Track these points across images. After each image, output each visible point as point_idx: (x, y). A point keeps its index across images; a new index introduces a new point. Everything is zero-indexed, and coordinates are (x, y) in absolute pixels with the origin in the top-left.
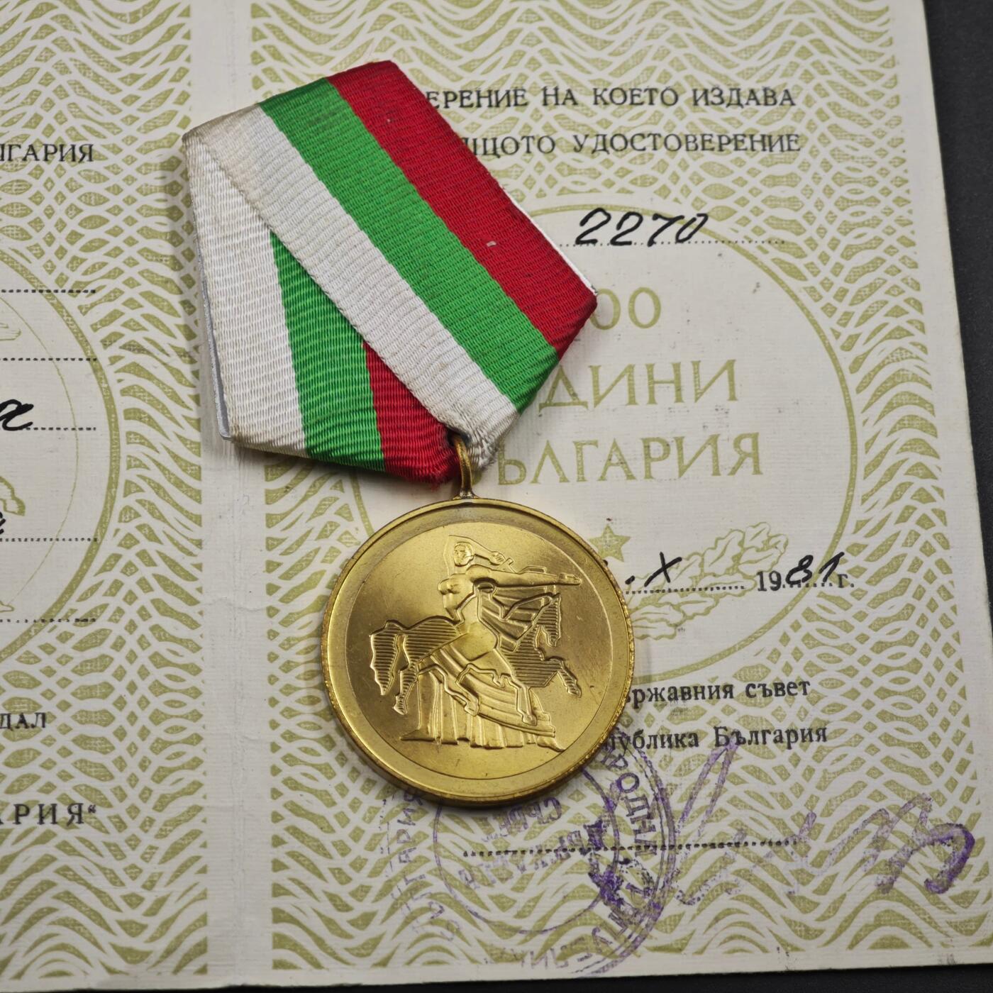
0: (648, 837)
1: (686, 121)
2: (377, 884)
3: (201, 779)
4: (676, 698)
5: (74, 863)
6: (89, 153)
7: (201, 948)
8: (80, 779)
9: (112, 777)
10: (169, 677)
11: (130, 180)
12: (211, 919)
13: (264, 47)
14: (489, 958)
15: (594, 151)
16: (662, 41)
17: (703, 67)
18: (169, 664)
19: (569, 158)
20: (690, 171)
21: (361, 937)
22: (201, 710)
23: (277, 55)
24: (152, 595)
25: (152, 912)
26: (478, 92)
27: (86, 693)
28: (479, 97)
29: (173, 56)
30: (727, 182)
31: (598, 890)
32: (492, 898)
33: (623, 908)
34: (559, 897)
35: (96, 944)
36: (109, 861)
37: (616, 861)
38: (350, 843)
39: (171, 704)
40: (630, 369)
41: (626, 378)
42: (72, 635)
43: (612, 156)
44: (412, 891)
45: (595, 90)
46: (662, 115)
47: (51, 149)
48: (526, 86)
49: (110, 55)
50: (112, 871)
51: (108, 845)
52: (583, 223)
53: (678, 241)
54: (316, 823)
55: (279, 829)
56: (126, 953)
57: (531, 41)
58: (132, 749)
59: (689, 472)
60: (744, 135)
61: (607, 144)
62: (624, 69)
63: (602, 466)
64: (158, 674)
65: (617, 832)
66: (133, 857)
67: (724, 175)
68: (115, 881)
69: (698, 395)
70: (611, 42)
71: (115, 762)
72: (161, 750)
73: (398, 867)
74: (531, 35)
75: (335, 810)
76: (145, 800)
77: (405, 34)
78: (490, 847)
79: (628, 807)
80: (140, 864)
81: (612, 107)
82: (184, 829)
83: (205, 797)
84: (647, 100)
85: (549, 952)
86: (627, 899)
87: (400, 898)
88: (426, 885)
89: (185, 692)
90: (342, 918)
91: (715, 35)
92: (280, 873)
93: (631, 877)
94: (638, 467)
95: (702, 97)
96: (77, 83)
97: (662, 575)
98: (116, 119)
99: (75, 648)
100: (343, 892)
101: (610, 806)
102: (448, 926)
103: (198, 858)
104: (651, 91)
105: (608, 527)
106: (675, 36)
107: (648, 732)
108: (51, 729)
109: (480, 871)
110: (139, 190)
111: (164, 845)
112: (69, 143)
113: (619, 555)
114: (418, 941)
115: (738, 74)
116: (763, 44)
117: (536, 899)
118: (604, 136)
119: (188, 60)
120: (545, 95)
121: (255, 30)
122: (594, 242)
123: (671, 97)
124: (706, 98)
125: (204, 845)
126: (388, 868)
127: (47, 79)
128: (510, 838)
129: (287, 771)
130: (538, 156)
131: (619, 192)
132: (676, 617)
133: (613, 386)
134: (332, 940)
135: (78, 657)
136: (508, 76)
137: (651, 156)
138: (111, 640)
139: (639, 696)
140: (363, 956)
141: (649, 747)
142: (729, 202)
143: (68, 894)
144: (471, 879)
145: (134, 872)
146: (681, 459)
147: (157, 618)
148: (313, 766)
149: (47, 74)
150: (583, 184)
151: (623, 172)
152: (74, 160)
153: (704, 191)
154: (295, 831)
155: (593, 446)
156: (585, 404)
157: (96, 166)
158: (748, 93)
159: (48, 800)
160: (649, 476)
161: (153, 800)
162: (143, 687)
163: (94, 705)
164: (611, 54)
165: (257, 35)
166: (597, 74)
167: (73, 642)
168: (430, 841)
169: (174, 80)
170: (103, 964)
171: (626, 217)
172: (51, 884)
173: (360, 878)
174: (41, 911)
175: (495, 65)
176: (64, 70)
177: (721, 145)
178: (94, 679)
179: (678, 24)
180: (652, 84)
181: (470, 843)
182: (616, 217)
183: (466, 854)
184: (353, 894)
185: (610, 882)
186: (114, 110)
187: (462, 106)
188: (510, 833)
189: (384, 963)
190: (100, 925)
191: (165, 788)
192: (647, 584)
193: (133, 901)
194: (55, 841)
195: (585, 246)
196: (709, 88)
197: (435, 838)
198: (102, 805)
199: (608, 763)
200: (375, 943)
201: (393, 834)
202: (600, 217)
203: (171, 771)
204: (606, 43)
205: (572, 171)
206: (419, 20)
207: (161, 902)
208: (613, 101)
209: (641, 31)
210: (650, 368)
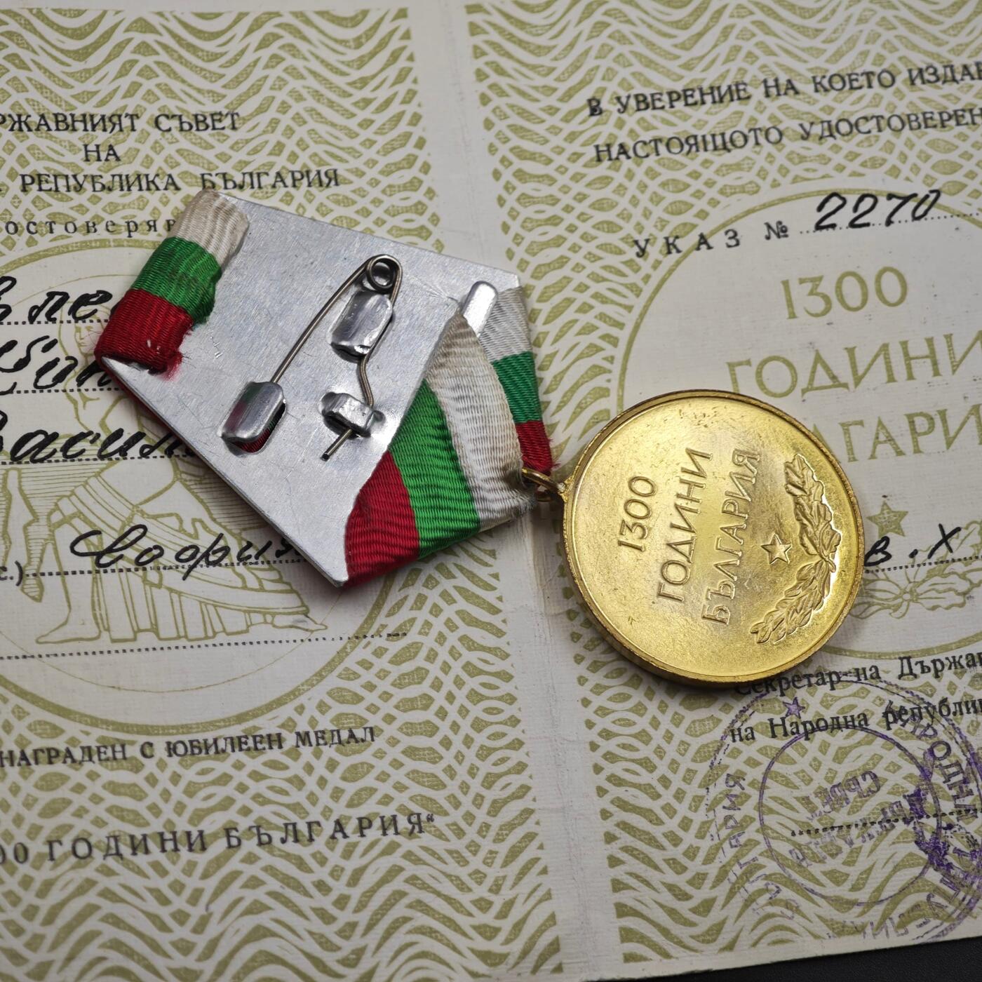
0: (968, 801)
1: (906, 101)
2: (713, 870)
3: (528, 782)
4: (974, 665)
5: (422, 871)
6: (334, 178)
7: (554, 947)
8: (416, 789)
9: (444, 786)
10: (484, 685)
11: (377, 202)
12: (559, 917)
13: (487, 64)
14: (831, 932)
15: (821, 138)
16: (871, 26)
17: (914, 47)
18: (481, 672)
19: (797, 146)
20: (916, 149)
21: (704, 923)
22: (518, 715)
23: (501, 71)
24: (456, 607)
25: (503, 915)
26: (701, 90)
27: (408, 705)
28: (702, 94)
29: (400, 78)
30: (954, 156)
31: (926, 857)
32: (825, 873)
33: (953, 872)
34: (890, 867)
35: (455, 949)
36: (453, 867)
37: (939, 827)
38: (681, 833)
39: (489, 711)
40: (885, 347)
41: (882, 357)
42: (386, 650)
43: (839, 141)
44: (747, 875)
45: (814, 78)
46: (882, 98)
47: (298, 176)
48: (747, 80)
49: (340, 81)
50: (458, 878)
51: (450, 852)
52: (820, 208)
53: (915, 218)
54: (645, 817)
55: (609, 826)
56: (485, 956)
57: (746, 35)
58: (459, 757)
59: (956, 443)
60: (963, 110)
61: (832, 130)
62: (839, 55)
63: (870, 444)
64: (473, 683)
65: (936, 799)
66: (476, 862)
67: (949, 151)
68: (463, 887)
69: (955, 367)
70: (822, 31)
71: (444, 771)
72: (487, 756)
73: (730, 852)
74: (744, 30)
75: (661, 802)
76: (479, 806)
77: (623, 39)
78: (816, 824)
79: (944, 774)
80: (483, 868)
81: (833, 93)
82: (519, 833)
83: (534, 800)
84: (865, 83)
85: (888, 922)
86: (955, 863)
87: (736, 882)
88: (761, 867)
89: (500, 699)
90: (684, 907)
91: (921, 15)
92: (618, 868)
93: (956, 843)
94: (905, 442)
95: (918, 76)
96: (313, 109)
97: (944, 547)
98: (355, 143)
99: (391, 662)
100: (681, 881)
101: (926, 775)
102: (787, 905)
103: (537, 860)
104: (868, 75)
105: (885, 504)
106: (883, 19)
107: (952, 700)
108: (380, 742)
109: (809, 849)
110: (387, 211)
111: (503, 849)
112: (314, 168)
113: (900, 531)
114: (760, 922)
115: (949, 51)
116: (968, 20)
117: (869, 871)
118: (829, 122)
119: (415, 81)
120: (767, 87)
121: (476, 48)
122: (833, 226)
123: (887, 79)
124: (922, 78)
125: (541, 847)
126: (720, 854)
127: (284, 107)
128: (833, 814)
129: (610, 768)
130: (767, 148)
131: (851, 175)
132: (963, 586)
133: (870, 365)
134: (677, 929)
135: (396, 671)
136: (728, 71)
137: (877, 138)
138: (423, 653)
139: (939, 666)
140: (709, 942)
141: (955, 714)
142: (959, 176)
143: (419, 902)
144: (802, 857)
145: (479, 876)
146: (946, 431)
147: (464, 629)
148: (633, 761)
149: (283, 102)
150: (815, 170)
151: (852, 156)
152: (321, 185)
153: (933, 167)
154: (624, 826)
155: (859, 427)
156: (845, 386)
157: (343, 190)
158: (961, 69)
159: (388, 811)
160: (917, 451)
161: (486, 806)
162: (461, 696)
163: (417, 716)
164: (824, 42)
165: (478, 52)
166: (813, 63)
167: (388, 656)
168: (757, 824)
169: (404, 102)
170: (466, 969)
171: (861, 199)
172: (402, 894)
173: (695, 866)
174: (397, 920)
175: (713, 61)
176: (300, 98)
177: (943, 121)
178: (413, 691)
179: (884, 7)
180: (868, 67)
181: (796, 822)
182: (852, 200)
183: (793, 834)
184: (690, 882)
185: (936, 848)
186: (352, 135)
187: (687, 105)
188: (833, 809)
189: (730, 947)
190: (455, 930)
191: (495, 793)
192: (930, 556)
193: (484, 905)
194: (400, 852)
195: (824, 231)
196: (924, 66)
197: (762, 820)
198: (438, 813)
199: (918, 732)
200: (718, 928)
201: (720, 820)
202: (836, 202)
203: (499, 776)
204: (818, 31)
205: (802, 159)
206: (633, 24)
207: (509, 904)
208: (832, 88)
209: (849, 17)
210: (904, 344)
